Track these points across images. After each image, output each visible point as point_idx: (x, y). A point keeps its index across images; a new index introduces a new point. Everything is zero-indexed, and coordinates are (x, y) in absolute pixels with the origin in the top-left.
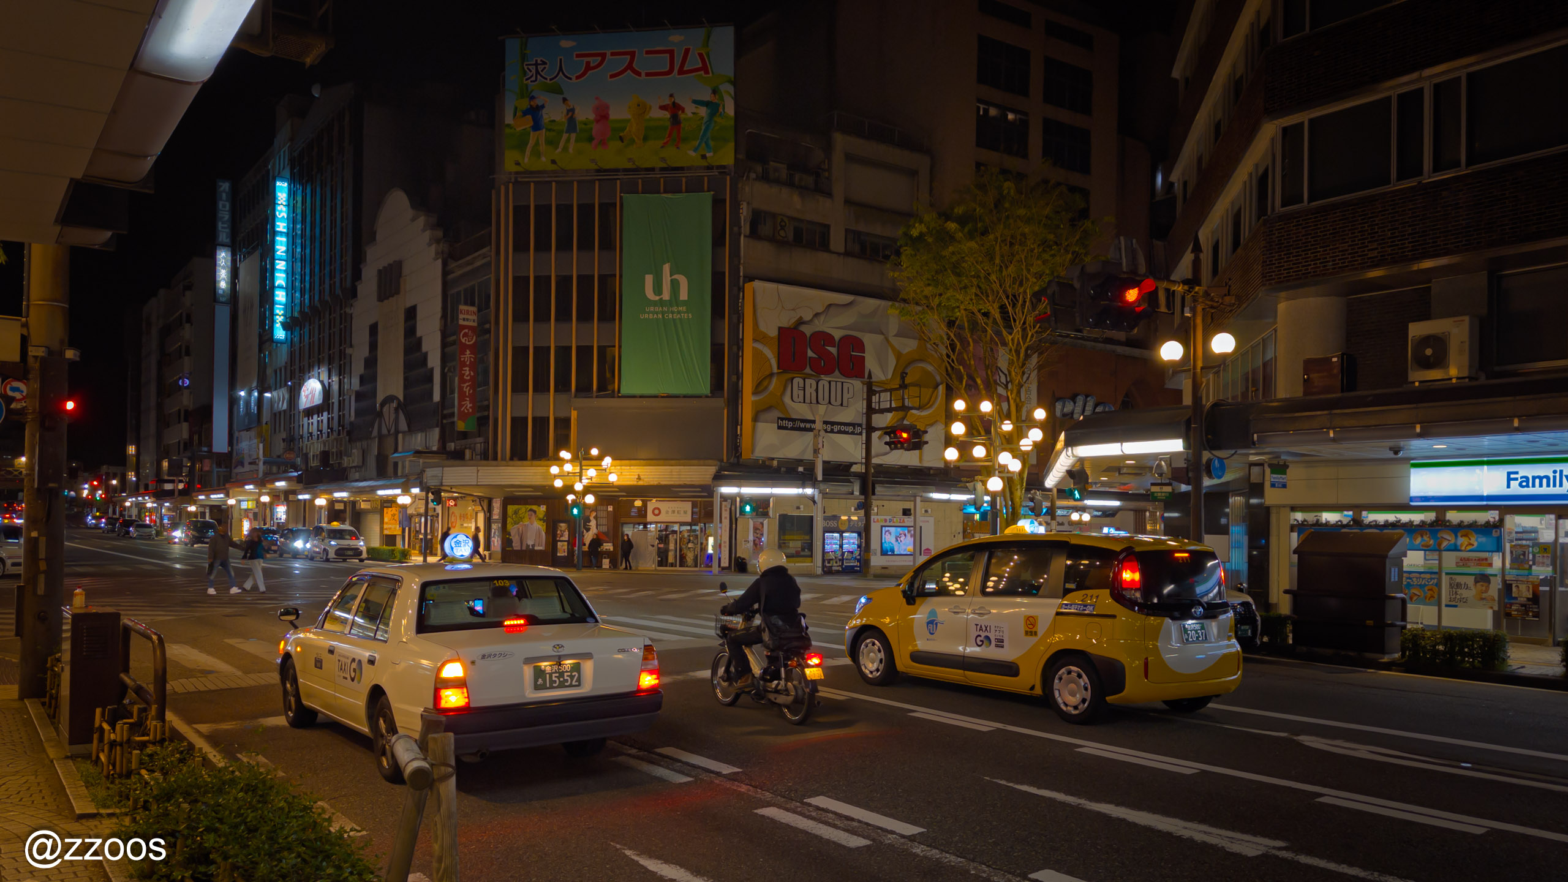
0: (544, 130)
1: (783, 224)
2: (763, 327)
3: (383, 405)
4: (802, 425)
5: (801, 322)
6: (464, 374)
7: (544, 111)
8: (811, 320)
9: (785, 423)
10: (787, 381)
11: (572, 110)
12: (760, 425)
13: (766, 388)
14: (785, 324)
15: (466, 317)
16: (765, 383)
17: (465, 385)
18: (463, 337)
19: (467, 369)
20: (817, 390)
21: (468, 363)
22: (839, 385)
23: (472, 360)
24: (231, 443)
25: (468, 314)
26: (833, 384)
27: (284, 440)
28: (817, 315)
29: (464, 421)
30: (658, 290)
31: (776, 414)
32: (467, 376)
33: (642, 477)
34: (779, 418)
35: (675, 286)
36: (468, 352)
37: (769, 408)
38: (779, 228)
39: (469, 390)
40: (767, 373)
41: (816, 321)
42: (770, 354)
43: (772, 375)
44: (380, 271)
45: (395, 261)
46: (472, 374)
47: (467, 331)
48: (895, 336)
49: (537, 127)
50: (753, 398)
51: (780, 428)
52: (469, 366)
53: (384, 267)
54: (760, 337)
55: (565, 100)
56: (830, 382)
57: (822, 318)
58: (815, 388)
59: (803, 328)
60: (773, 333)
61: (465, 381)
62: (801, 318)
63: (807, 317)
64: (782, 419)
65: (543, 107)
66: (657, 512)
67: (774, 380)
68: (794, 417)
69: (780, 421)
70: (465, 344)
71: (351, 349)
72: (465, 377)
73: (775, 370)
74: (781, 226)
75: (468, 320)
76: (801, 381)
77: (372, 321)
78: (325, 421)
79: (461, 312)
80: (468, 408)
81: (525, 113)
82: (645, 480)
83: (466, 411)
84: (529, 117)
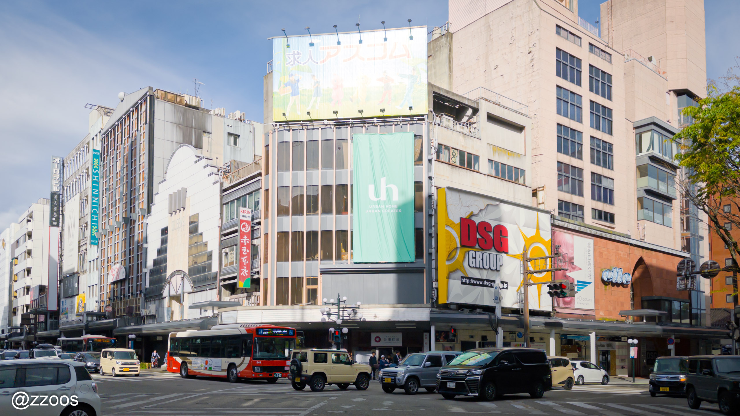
0: (299, 95)
1: (454, 154)
2: (451, 217)
3: (173, 275)
4: (475, 282)
5: (472, 215)
6: (243, 251)
7: (299, 83)
8: (478, 214)
9: (465, 280)
10: (466, 252)
11: (318, 82)
12: (451, 281)
13: (454, 257)
14: (464, 216)
15: (244, 214)
16: (453, 254)
17: (244, 258)
18: (243, 227)
19: (245, 248)
20: (482, 259)
21: (245, 244)
22: (495, 256)
23: (248, 242)
24: (59, 305)
25: (245, 212)
26: (491, 255)
27: (97, 302)
28: (481, 210)
29: (243, 281)
30: (377, 195)
31: (460, 274)
32: (245, 253)
33: (377, 315)
34: (462, 277)
35: (389, 192)
36: (245, 237)
37: (456, 270)
38: (452, 156)
39: (246, 262)
40: (455, 247)
41: (480, 214)
42: (456, 235)
43: (457, 248)
44: (170, 196)
45: (182, 188)
46: (248, 251)
47: (244, 223)
48: (523, 226)
49: (295, 93)
50: (447, 263)
51: (463, 283)
52: (246, 246)
53: (174, 193)
54: (449, 224)
55: (313, 76)
56: (489, 254)
57: (484, 212)
58: (482, 258)
59: (473, 219)
60: (458, 221)
61: (243, 256)
62: (472, 212)
63: (475, 213)
64: (463, 277)
65: (298, 81)
66: (378, 339)
67: (459, 251)
68: (470, 276)
69: (462, 279)
70: (244, 232)
71: (146, 244)
72: (243, 253)
73: (459, 245)
74: (453, 155)
75: (245, 216)
76: (474, 253)
77: (164, 226)
78: (127, 289)
79: (241, 211)
80: (245, 273)
81: (286, 85)
82: (380, 317)
83: (244, 275)
84: (289, 88)
